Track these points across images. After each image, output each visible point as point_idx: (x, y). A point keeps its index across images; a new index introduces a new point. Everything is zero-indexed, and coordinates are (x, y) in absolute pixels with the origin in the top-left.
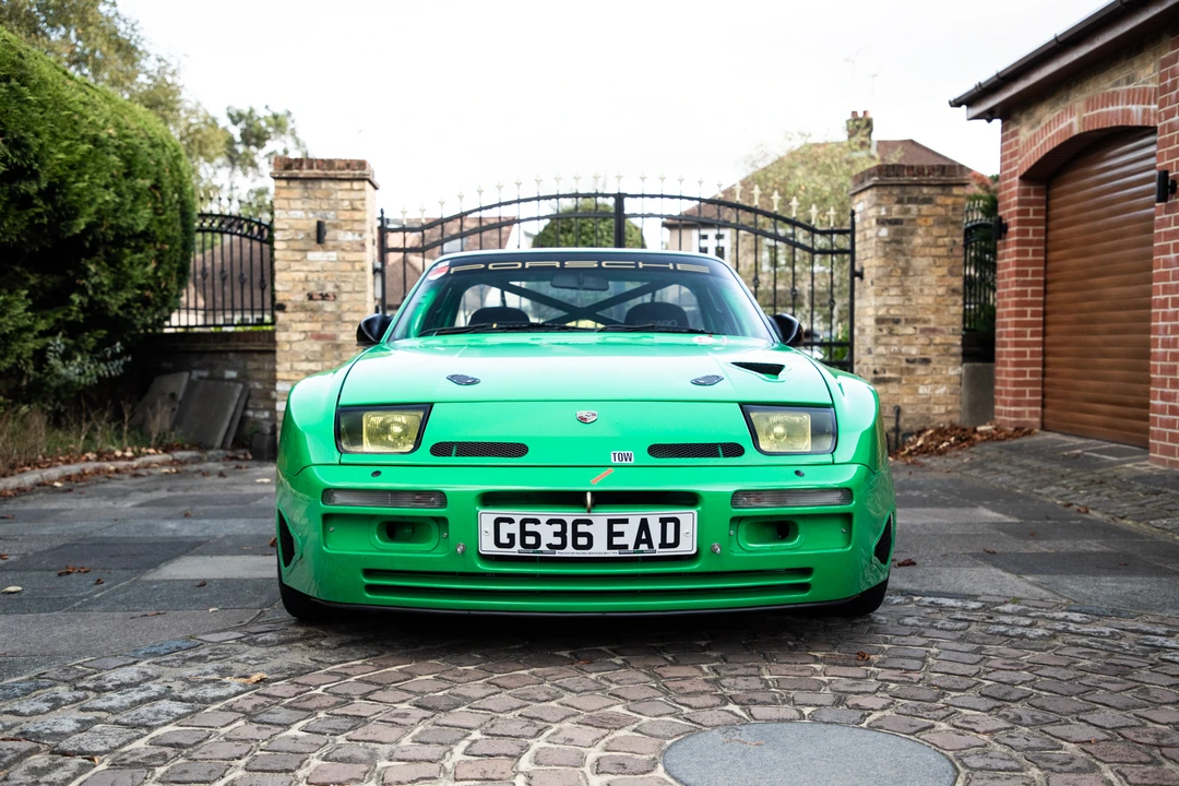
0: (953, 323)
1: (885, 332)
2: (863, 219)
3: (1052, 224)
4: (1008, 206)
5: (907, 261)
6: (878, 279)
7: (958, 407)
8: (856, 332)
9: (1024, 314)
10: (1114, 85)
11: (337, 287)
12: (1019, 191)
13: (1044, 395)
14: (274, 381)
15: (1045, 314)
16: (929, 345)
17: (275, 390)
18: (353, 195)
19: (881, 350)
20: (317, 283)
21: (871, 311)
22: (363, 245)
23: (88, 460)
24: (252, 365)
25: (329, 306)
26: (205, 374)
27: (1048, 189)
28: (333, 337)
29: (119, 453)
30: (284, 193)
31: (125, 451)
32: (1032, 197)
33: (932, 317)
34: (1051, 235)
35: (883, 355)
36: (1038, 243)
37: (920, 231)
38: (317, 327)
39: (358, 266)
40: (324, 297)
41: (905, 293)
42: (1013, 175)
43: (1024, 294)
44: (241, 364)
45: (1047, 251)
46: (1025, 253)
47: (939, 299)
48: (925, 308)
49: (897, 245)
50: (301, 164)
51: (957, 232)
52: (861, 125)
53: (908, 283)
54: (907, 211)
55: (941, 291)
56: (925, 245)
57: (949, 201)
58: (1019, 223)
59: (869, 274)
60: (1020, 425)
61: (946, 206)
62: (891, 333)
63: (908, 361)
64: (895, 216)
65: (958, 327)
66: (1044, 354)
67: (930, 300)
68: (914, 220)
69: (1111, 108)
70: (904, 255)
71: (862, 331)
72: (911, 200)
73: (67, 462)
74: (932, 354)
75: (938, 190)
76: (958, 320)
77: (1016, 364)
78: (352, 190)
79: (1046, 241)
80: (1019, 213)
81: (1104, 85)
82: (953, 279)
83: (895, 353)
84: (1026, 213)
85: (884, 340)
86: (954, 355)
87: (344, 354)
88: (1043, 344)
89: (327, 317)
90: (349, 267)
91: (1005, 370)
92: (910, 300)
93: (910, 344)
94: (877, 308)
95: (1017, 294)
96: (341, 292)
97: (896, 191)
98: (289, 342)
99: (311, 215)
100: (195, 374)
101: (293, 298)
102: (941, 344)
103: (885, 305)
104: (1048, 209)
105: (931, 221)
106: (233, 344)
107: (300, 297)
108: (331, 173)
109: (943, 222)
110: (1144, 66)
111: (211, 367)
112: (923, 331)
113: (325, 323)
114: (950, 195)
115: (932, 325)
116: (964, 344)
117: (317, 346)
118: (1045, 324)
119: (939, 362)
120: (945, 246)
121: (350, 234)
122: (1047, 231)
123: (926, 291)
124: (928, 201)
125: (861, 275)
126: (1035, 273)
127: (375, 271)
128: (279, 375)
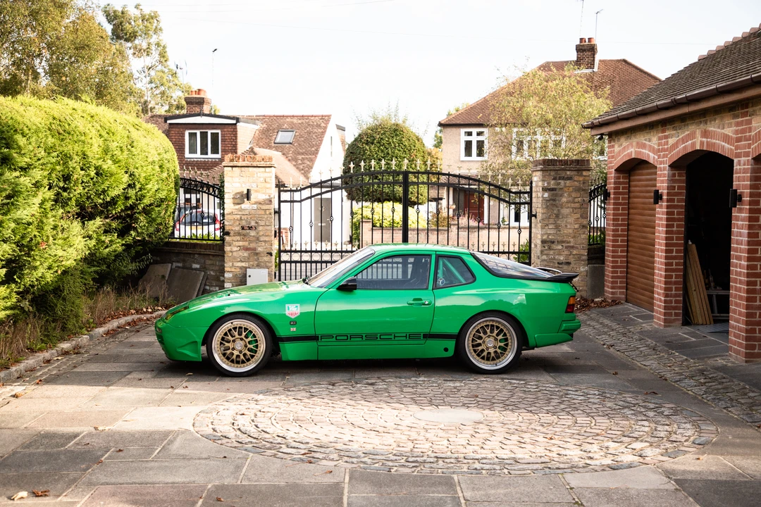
0: (583, 244)
1: (546, 248)
2: (537, 186)
3: (632, 195)
4: (610, 183)
5: (558, 210)
6: (543, 220)
7: (585, 288)
8: (533, 246)
9: (617, 241)
10: (645, 140)
11: (257, 223)
12: (615, 177)
13: (627, 284)
14: (222, 271)
15: (628, 241)
16: (570, 255)
17: (224, 276)
18: (266, 175)
19: (545, 257)
20: (246, 221)
21: (539, 237)
22: (271, 201)
23: (132, 314)
24: (208, 262)
25: (253, 233)
26: (180, 265)
27: (630, 176)
28: (255, 249)
29: (145, 310)
30: (230, 174)
31: (147, 309)
32: (621, 180)
33: (572, 240)
34: (631, 200)
35: (545, 260)
36: (624, 204)
37: (565, 195)
38: (246, 244)
39: (268, 213)
40: (250, 228)
41: (557, 227)
42: (612, 167)
43: (617, 230)
44: (203, 261)
45: (629, 208)
46: (618, 209)
47: (575, 231)
48: (568, 235)
49: (552, 202)
50: (239, 159)
51: (586, 195)
52: (586, 50)
53: (559, 222)
54: (559, 184)
55: (576, 226)
56: (567, 202)
57: (581, 179)
58: (615, 193)
59: (539, 216)
60: (615, 299)
61: (580, 181)
62: (550, 248)
63: (558, 263)
64: (552, 187)
65: (586, 246)
66: (627, 262)
67: (571, 231)
68: (562, 189)
69: (644, 151)
70: (557, 207)
71: (536, 246)
72: (560, 179)
73: (124, 315)
74: (571, 259)
75: (575, 173)
76: (586, 242)
77: (613, 267)
78: (265, 172)
79: (629, 203)
80: (615, 188)
81: (641, 138)
82: (583, 220)
83: (551, 259)
84: (618, 188)
85: (546, 252)
86: (583, 260)
87: (260, 258)
88: (627, 257)
89: (251, 239)
90: (263, 212)
91: (608, 269)
92: (560, 231)
93: (560, 255)
94: (542, 235)
95: (613, 230)
96: (259, 226)
97: (553, 173)
98: (231, 251)
99: (243, 185)
100: (175, 264)
101: (234, 229)
102: (576, 254)
103: (546, 234)
104: (629, 186)
105: (571, 189)
106: (198, 250)
107: (238, 228)
108: (255, 164)
109: (578, 190)
110: (654, 136)
111: (184, 261)
112: (567, 247)
113: (250, 242)
114: (581, 175)
115: (572, 244)
116: (588, 254)
117: (246, 254)
118: (628, 246)
119: (575, 264)
120: (579, 202)
121: (264, 195)
122: (629, 198)
123: (569, 227)
124: (570, 178)
125: (535, 216)
126: (623, 220)
127: (275, 212)
128: (226, 269)
